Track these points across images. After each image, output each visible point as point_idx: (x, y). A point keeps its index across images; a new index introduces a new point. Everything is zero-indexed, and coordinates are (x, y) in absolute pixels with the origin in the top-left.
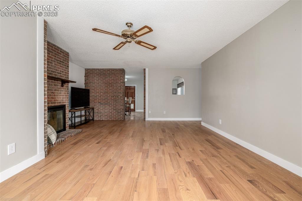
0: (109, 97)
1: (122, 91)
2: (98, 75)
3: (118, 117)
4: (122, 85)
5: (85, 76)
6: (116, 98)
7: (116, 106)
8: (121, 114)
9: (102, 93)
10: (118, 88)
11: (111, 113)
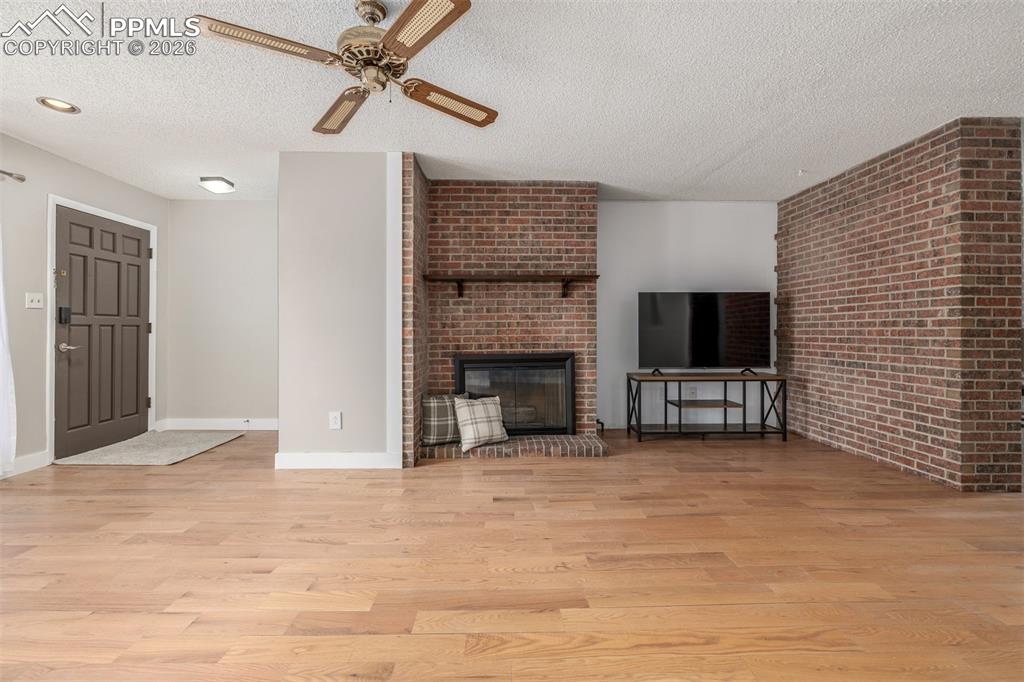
0: (869, 324)
1: (951, 281)
2: (822, 214)
3: (924, 457)
4: (947, 241)
5: (776, 236)
6: (911, 333)
7: (910, 379)
8: (943, 444)
9: (836, 307)
10: (921, 265)
11: (879, 418)
